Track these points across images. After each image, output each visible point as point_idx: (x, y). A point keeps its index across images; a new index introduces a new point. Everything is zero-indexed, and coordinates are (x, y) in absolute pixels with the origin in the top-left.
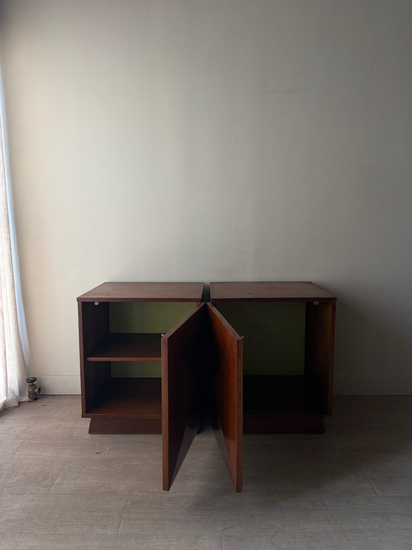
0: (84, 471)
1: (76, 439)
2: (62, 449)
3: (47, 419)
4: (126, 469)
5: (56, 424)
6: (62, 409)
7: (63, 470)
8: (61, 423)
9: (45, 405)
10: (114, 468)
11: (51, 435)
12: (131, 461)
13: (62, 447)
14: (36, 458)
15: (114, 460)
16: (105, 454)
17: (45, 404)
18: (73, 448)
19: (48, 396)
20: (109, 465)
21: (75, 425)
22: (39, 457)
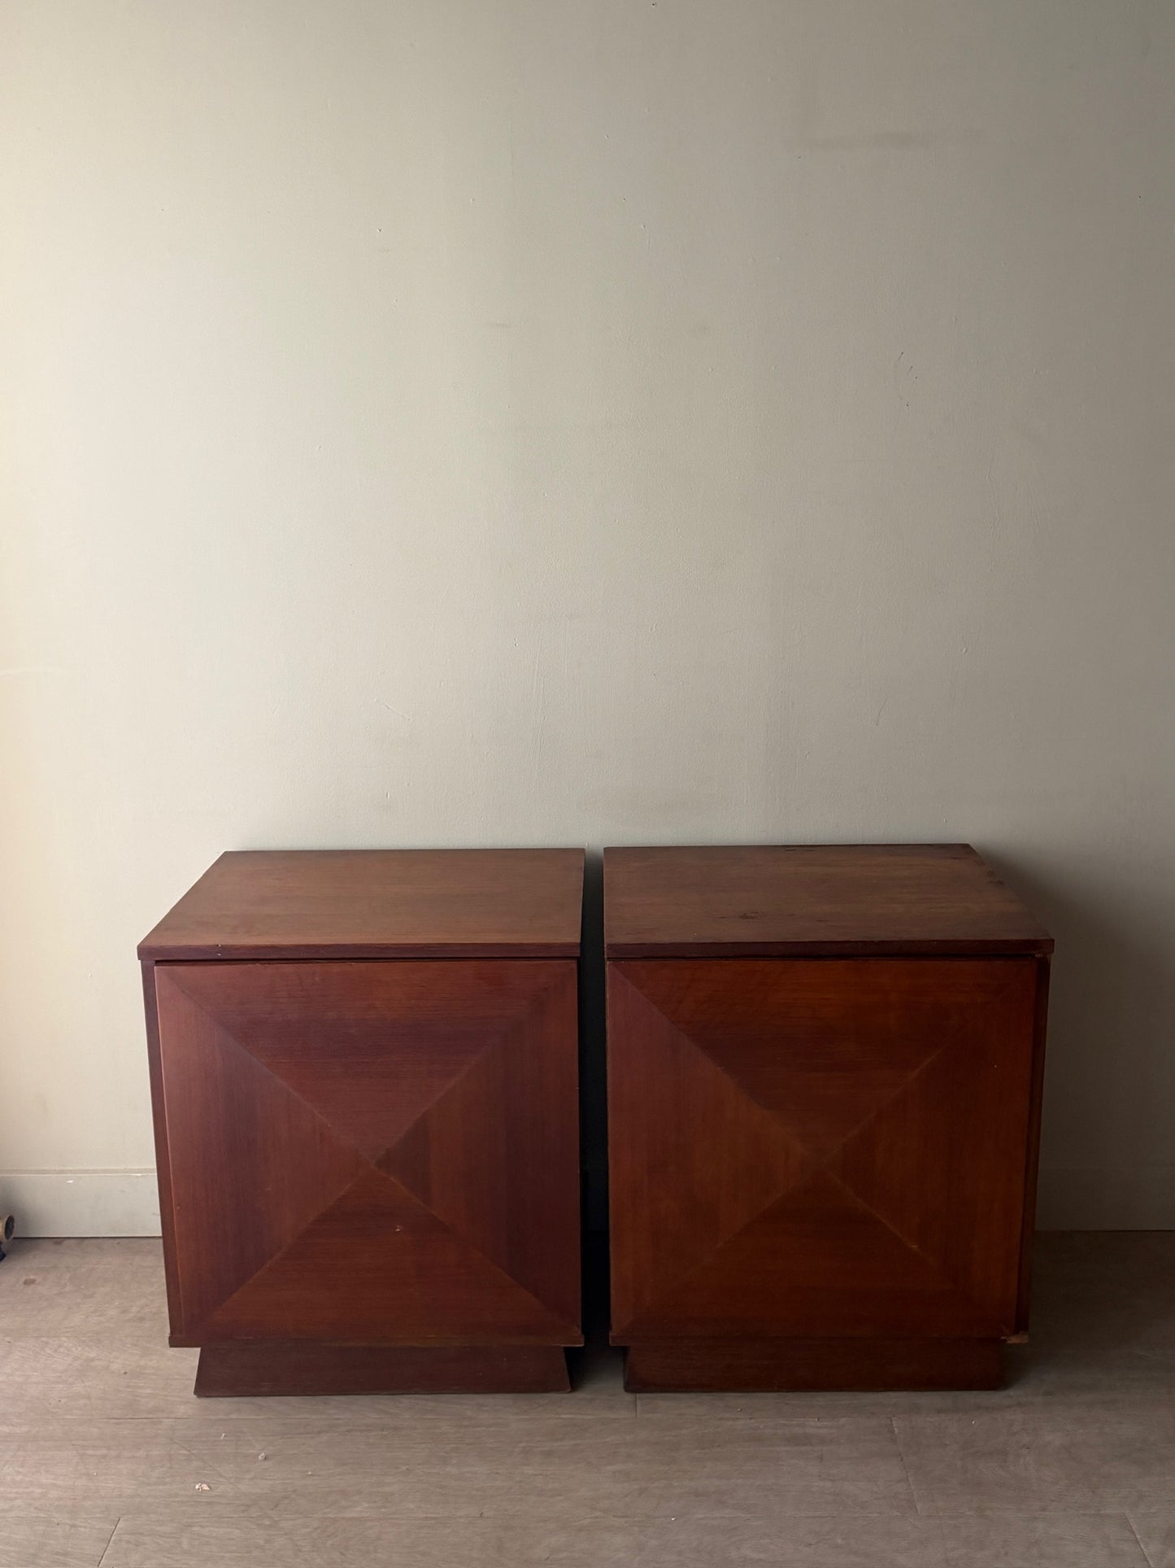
0: (185, 1545)
1: (151, 1416)
2: (104, 1457)
3: (45, 1339)
4: (329, 1536)
5: (76, 1359)
6: (92, 1296)
7: (114, 1542)
8: (92, 1355)
9: (33, 1282)
10: (286, 1534)
11: (63, 1401)
12: (344, 1503)
13: (104, 1451)
14: (17, 1493)
15: (287, 1501)
16: (251, 1479)
17: (32, 1277)
18: (142, 1453)
19: (40, 1241)
20: (267, 1522)
21: (142, 1363)
22: (28, 1490)
